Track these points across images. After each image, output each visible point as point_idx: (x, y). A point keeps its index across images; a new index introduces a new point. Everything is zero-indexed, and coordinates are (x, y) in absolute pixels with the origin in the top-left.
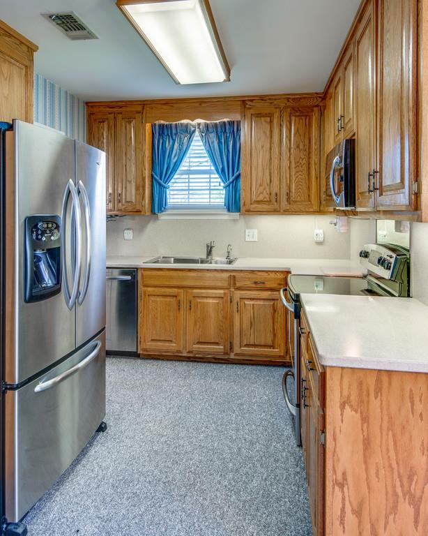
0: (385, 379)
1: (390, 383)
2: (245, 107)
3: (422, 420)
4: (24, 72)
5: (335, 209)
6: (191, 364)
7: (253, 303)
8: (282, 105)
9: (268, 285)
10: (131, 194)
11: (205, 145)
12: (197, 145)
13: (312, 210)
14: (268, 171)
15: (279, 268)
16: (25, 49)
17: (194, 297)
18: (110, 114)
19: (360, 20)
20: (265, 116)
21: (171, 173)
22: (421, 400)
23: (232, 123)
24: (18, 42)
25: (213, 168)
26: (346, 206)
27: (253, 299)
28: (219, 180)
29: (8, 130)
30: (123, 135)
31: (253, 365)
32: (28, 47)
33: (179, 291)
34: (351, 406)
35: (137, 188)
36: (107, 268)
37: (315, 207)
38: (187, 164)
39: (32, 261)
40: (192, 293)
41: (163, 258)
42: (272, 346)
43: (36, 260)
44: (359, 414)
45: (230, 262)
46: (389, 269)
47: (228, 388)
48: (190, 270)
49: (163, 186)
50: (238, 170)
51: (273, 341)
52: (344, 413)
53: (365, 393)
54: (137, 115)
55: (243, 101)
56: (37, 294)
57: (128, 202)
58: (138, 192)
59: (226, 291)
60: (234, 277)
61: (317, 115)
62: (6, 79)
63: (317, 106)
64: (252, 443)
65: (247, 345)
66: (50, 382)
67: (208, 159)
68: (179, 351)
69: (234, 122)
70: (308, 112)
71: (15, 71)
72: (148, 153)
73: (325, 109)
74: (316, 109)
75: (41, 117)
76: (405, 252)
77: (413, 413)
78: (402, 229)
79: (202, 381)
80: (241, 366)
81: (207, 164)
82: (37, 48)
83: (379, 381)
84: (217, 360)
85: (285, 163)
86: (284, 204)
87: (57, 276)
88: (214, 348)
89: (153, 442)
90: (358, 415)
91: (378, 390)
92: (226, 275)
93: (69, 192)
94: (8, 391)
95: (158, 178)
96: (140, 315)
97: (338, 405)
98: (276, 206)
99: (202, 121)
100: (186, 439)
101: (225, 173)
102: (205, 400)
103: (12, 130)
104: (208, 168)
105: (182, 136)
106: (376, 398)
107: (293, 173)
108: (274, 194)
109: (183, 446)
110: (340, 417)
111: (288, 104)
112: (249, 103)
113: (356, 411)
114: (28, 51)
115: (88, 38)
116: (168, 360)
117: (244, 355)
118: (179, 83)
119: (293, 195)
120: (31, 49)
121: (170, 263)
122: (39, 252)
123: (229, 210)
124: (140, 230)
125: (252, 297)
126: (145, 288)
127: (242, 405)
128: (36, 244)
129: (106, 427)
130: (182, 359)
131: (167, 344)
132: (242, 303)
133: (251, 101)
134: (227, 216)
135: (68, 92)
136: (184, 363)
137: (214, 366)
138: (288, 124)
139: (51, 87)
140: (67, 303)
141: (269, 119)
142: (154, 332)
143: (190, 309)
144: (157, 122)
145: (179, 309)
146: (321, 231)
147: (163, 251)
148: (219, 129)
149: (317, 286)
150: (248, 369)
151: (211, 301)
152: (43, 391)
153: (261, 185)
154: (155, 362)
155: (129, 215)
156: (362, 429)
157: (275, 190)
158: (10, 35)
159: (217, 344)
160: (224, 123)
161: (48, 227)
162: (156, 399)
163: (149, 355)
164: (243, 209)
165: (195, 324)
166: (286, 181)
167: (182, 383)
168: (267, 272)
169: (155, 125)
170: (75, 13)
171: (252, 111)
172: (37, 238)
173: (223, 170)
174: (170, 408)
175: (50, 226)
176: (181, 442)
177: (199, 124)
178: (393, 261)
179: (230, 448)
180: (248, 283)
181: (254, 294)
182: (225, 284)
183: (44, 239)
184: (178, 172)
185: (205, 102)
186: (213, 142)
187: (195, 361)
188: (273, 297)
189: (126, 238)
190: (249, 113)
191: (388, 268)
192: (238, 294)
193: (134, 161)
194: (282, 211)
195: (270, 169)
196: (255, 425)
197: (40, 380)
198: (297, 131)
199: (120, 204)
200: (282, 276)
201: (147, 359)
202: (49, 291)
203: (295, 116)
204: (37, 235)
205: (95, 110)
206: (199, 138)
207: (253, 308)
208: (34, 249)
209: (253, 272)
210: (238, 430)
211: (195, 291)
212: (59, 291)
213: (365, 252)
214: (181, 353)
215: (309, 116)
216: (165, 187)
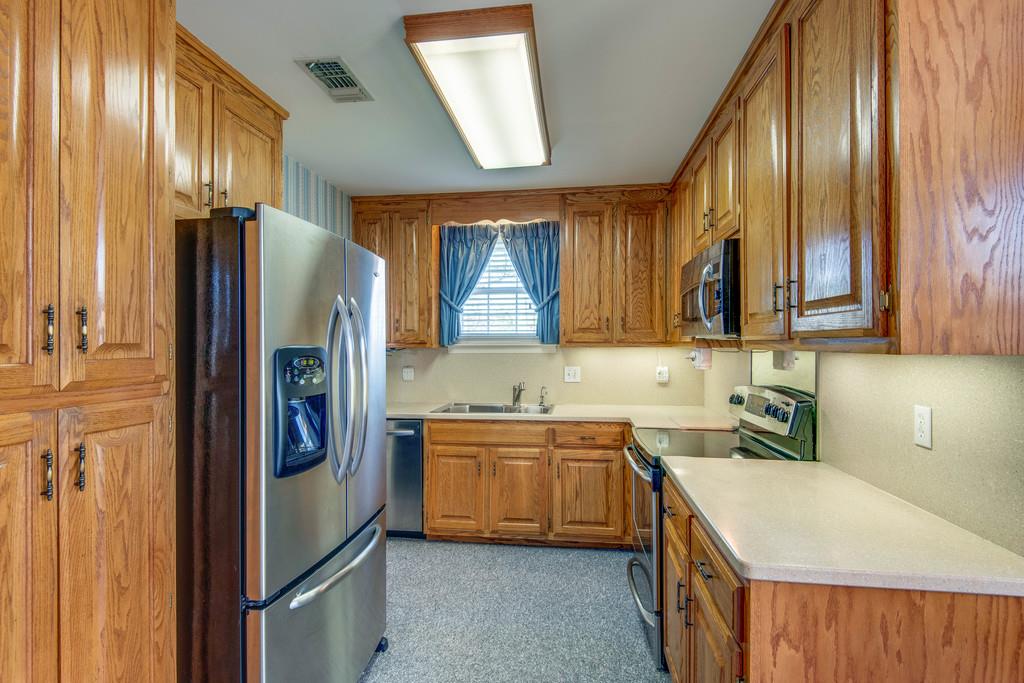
0: (842, 599)
1: (850, 606)
2: (565, 203)
3: (900, 661)
4: (269, 146)
5: (693, 338)
6: (495, 548)
7: (581, 468)
8: (615, 200)
9: (600, 441)
10: (413, 320)
11: (511, 254)
12: (500, 255)
13: (654, 340)
14: (596, 289)
15: (614, 418)
16: (271, 115)
17: (500, 458)
18: (384, 212)
19: (745, 72)
20: (592, 214)
21: (466, 291)
22: (898, 632)
23: (546, 225)
24: (261, 105)
25: (521, 285)
26: (726, 332)
27: (579, 460)
28: (530, 301)
29: (249, 219)
30: (402, 241)
31: (579, 548)
32: (275, 112)
33: (480, 449)
34: (789, 642)
35: (421, 313)
36: (388, 419)
37: (660, 337)
38: (487, 280)
39: (285, 417)
40: (497, 452)
41: (455, 404)
42: (606, 524)
43: (292, 412)
44: (801, 653)
45: (545, 411)
46: (786, 421)
47: (550, 582)
48: (494, 422)
49: (454, 309)
50: (554, 288)
51: (607, 517)
52: (778, 652)
53: (811, 622)
54: (420, 215)
55: (563, 195)
56: (291, 465)
57: (409, 331)
58: (422, 317)
59: (543, 449)
60: (554, 431)
61: (662, 212)
62: (244, 156)
63: (661, 201)
64: (593, 667)
65: (570, 523)
66: (311, 593)
67: (515, 273)
68: (479, 531)
69: (549, 223)
70: (649, 210)
71: (257, 144)
72: (434, 265)
73: (673, 205)
74: (659, 205)
75: (292, 204)
76: (809, 399)
77: (886, 651)
78: (785, 365)
79: (513, 573)
80: (563, 550)
81: (513, 279)
82: (288, 114)
83: (833, 602)
84: (530, 543)
85: (620, 277)
86: (618, 331)
87: (321, 434)
88: (527, 527)
89: (454, 667)
90: (799, 656)
91: (832, 617)
92: (543, 428)
93: (337, 314)
94: (251, 611)
95: (448, 299)
96: (426, 483)
97: (769, 638)
98: (606, 335)
99: (505, 222)
100: (500, 661)
101: (537, 291)
102: (520, 601)
103: (255, 219)
104: (514, 285)
105: (480, 242)
106: (828, 628)
107: (630, 289)
108: (604, 320)
109: (498, 672)
110: (772, 659)
111: (623, 198)
112: (570, 197)
113: (797, 649)
114: (275, 118)
115: (360, 99)
116: (464, 543)
117: (567, 535)
118: (482, 168)
119: (630, 320)
120: (280, 116)
121: (464, 411)
122: (294, 402)
123: (543, 341)
124: (424, 367)
125: (579, 457)
126: (434, 447)
127: (572, 607)
128: (290, 390)
129: (387, 645)
130: (484, 541)
131: (463, 522)
132: (565, 466)
133: (574, 194)
134: (539, 350)
135: (328, 182)
136: (486, 547)
137: (527, 551)
138: (623, 225)
139: (305, 173)
140: (335, 474)
141: (597, 219)
142: (446, 505)
143: (495, 474)
144: (445, 224)
145: (479, 475)
146: (666, 368)
147: (455, 396)
148: (529, 234)
149: (660, 442)
150: (574, 554)
151: (522, 463)
152: (303, 607)
153: (586, 308)
154: (448, 546)
155: (410, 348)
156: (806, 677)
157: (606, 313)
158: (250, 94)
159: (531, 520)
160: (536, 224)
161: (308, 365)
162: (454, 601)
163: (439, 536)
164: (563, 339)
165: (501, 495)
166: (621, 303)
167: (486, 576)
168: (597, 423)
169: (444, 227)
170: (343, 59)
171: (575, 209)
172: (292, 381)
173: (535, 287)
174: (473, 614)
175: (311, 362)
176: (495, 666)
177: (503, 227)
178: (791, 410)
179: (564, 675)
180: (573, 439)
181: (580, 453)
182: (542, 440)
183: (302, 382)
184: (474, 290)
185: (513, 197)
186: (521, 251)
187: (501, 544)
188: (606, 457)
189: (405, 378)
190: (570, 210)
191: (784, 420)
192: (559, 454)
193: (417, 276)
194: (615, 342)
195: (599, 286)
196: (594, 637)
197: (298, 591)
198: (635, 234)
199: (398, 334)
200: (618, 429)
201: (437, 541)
202: (310, 458)
203: (632, 215)
204: (293, 377)
205: (364, 207)
206: (503, 246)
207: (580, 473)
208: (288, 398)
209: (578, 423)
210: (571, 646)
211: (500, 449)
212: (323, 458)
213: (738, 396)
214: (482, 532)
215: (651, 214)
216: (457, 311)
